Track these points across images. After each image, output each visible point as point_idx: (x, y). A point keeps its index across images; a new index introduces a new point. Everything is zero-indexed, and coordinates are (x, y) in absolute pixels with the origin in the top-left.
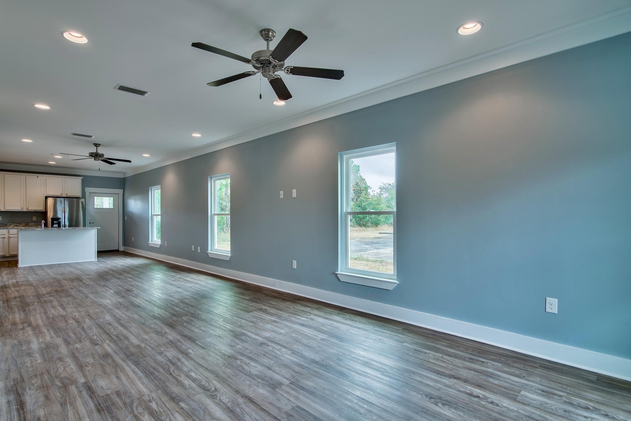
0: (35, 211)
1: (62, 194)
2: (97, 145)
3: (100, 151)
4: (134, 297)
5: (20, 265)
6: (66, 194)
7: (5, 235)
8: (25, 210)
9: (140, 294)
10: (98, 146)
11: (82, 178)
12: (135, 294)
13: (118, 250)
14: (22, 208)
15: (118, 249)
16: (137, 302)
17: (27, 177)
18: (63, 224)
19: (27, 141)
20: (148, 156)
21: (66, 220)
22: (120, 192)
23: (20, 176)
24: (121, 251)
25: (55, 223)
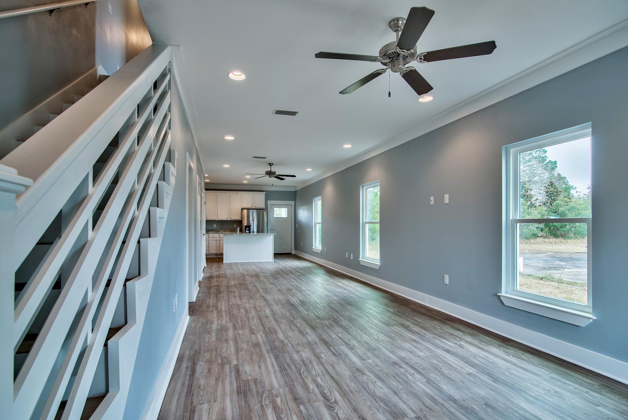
1: (252, 206)
2: (271, 165)
3: (274, 169)
4: (292, 296)
5: (224, 262)
6: (255, 206)
7: (217, 238)
8: (229, 220)
9: (297, 294)
10: (272, 165)
11: (265, 192)
12: (292, 293)
13: (291, 253)
14: (227, 218)
16: (292, 300)
17: (231, 194)
18: (252, 230)
19: (226, 166)
20: (311, 170)
21: (254, 228)
22: (292, 203)
23: (226, 194)
24: (292, 253)
25: (247, 229)
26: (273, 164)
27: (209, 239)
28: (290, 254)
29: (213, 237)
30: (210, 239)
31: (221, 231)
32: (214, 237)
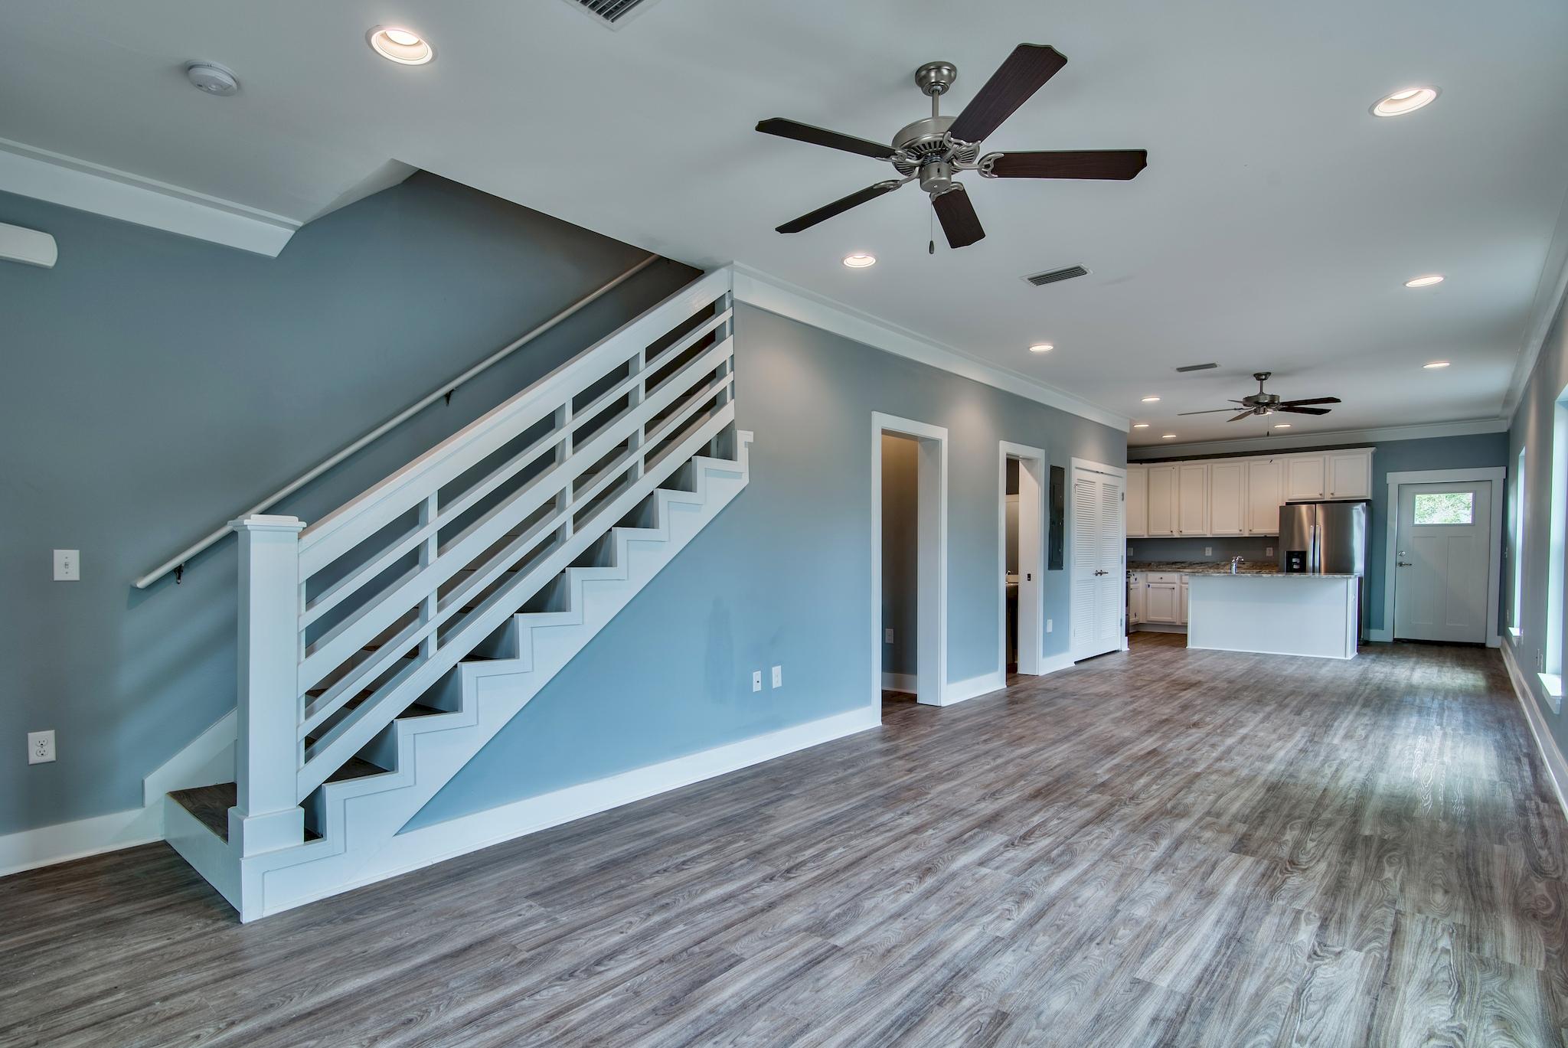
0: (1266, 537)
1: (1321, 495)
2: (1261, 377)
5: (1190, 646)
6: (1332, 494)
7: (1174, 583)
8: (1246, 535)
10: (1264, 377)
11: (1373, 449)
13: (1484, 644)
14: (1240, 530)
15: (1483, 641)
17: (1252, 464)
18: (1310, 564)
19: (1151, 399)
20: (1448, 364)
21: (1316, 555)
22: (1497, 473)
23: (1236, 464)
24: (1489, 645)
25: (1294, 560)
26: (1268, 374)
27: (1181, 587)
28: (1481, 646)
29: (1160, 581)
30: (1183, 585)
31: (1224, 565)
32: (1163, 581)
